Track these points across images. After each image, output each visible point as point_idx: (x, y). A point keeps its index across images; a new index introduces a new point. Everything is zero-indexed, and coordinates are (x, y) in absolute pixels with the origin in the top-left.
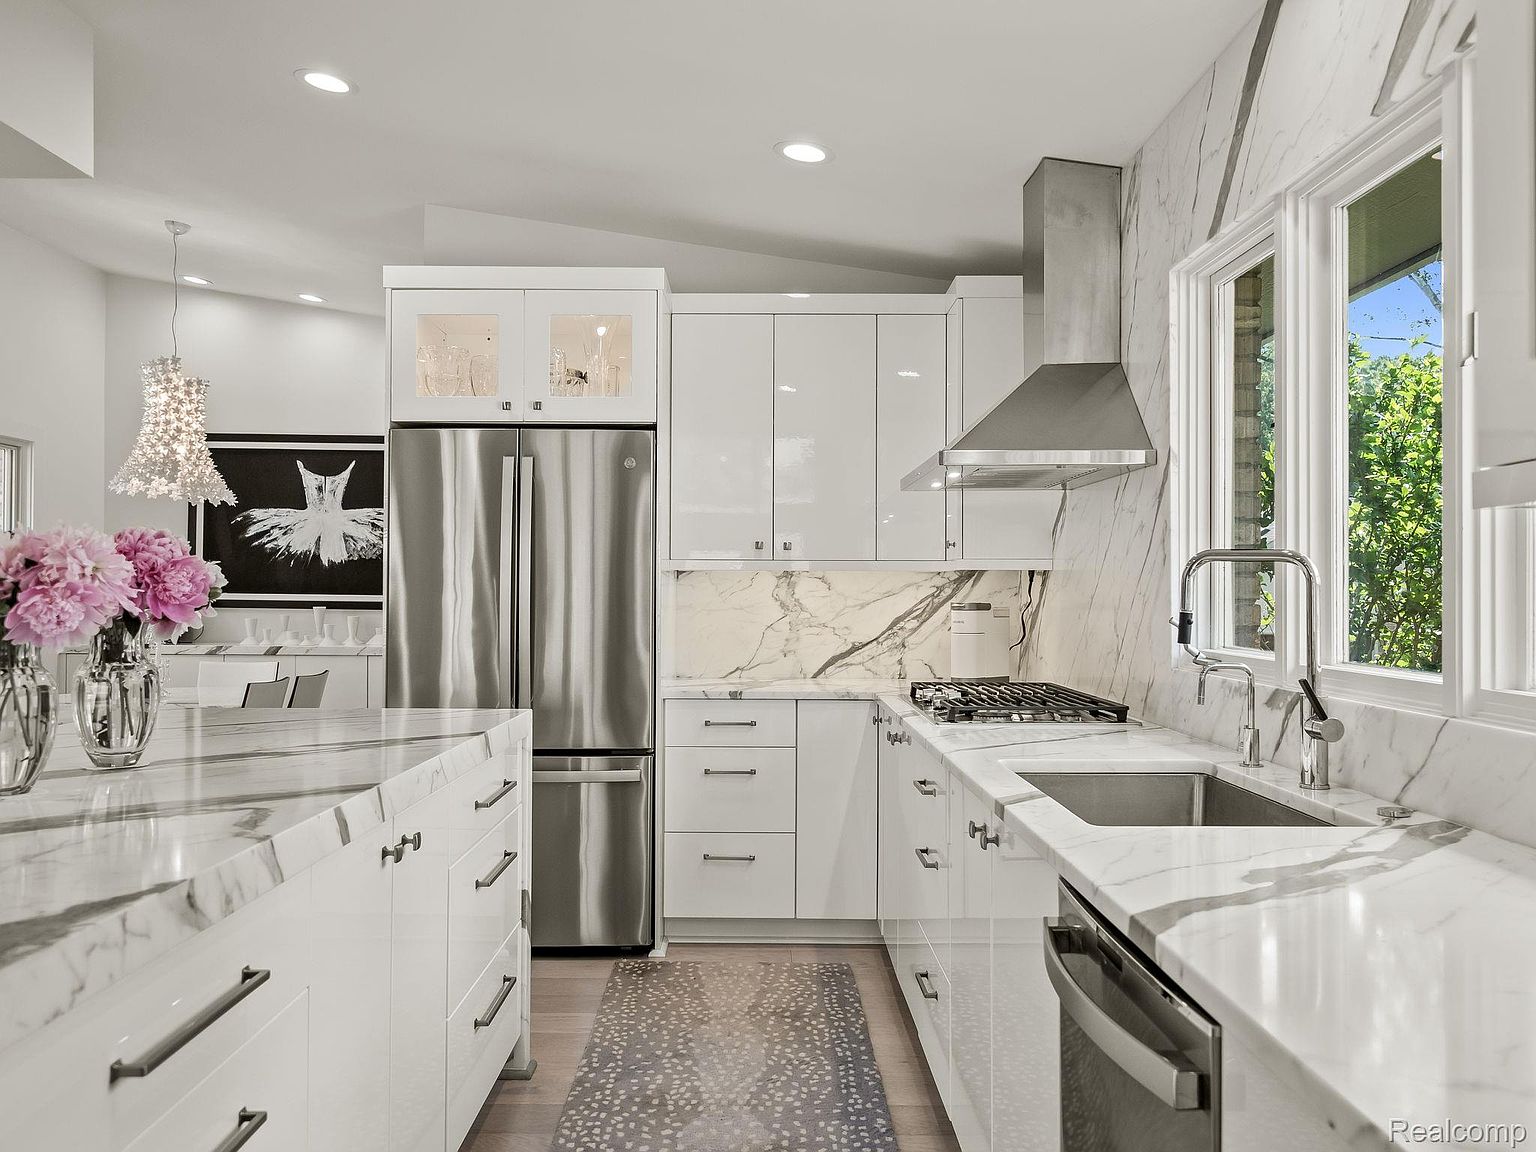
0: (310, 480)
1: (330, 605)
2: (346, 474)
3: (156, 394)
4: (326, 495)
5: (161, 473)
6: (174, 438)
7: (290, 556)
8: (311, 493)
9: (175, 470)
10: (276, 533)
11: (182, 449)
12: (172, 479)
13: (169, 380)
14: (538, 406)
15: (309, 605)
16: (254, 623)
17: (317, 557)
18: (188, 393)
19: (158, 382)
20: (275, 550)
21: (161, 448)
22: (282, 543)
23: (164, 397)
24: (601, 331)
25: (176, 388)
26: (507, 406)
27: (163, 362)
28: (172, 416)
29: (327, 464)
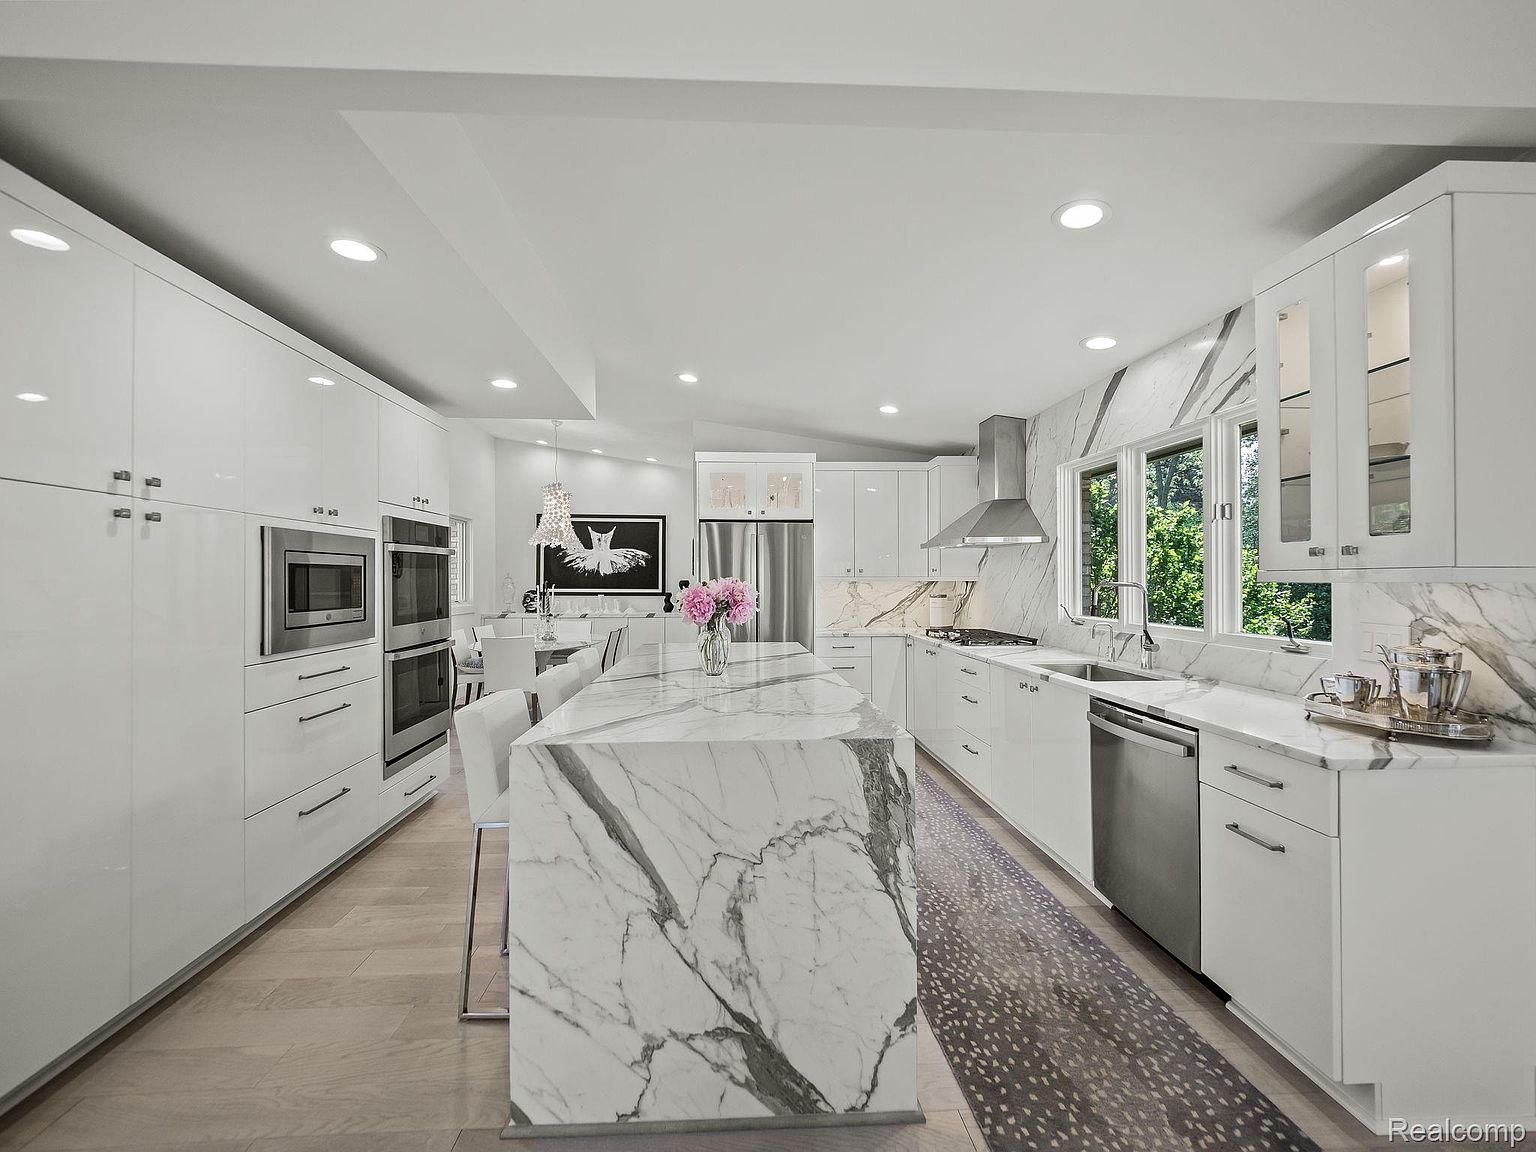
0: (594, 535)
1: (606, 594)
2: (612, 533)
3: (551, 500)
4: (602, 542)
5: (556, 537)
6: (559, 520)
7: (585, 571)
8: (595, 542)
9: (562, 535)
10: (578, 560)
11: (562, 525)
12: (561, 539)
13: (557, 494)
14: (763, 512)
15: (596, 594)
16: (571, 602)
17: (598, 572)
18: (565, 499)
19: (552, 495)
20: (578, 569)
21: (554, 525)
22: (582, 565)
23: (554, 502)
24: (785, 479)
25: (560, 497)
26: (750, 513)
27: (554, 485)
28: (558, 510)
29: (602, 528)
